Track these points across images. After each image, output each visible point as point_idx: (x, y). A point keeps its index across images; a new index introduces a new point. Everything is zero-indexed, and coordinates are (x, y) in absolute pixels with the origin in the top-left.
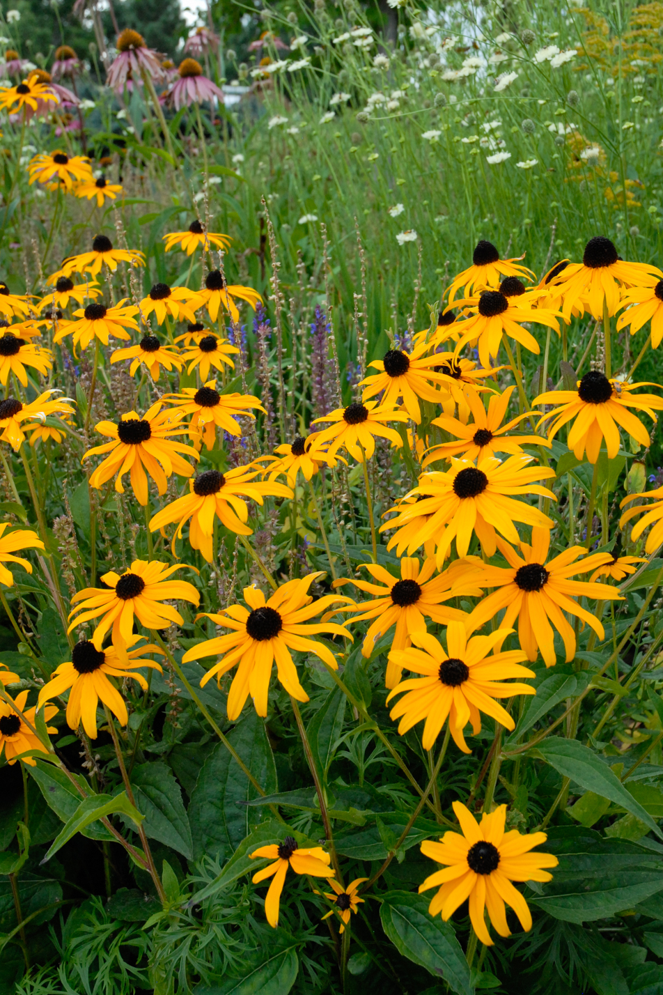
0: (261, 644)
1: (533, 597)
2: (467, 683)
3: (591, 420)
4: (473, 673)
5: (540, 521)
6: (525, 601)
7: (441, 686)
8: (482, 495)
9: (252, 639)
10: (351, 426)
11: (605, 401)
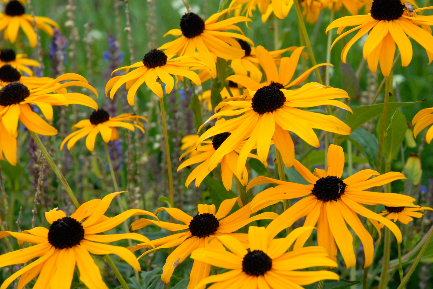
0: (63, 252)
1: (331, 207)
2: (270, 273)
3: (384, 34)
4: (275, 265)
5: (338, 128)
6: (323, 209)
7: (244, 276)
8: (280, 110)
9: (54, 248)
10: (151, 70)
11: (396, 18)
